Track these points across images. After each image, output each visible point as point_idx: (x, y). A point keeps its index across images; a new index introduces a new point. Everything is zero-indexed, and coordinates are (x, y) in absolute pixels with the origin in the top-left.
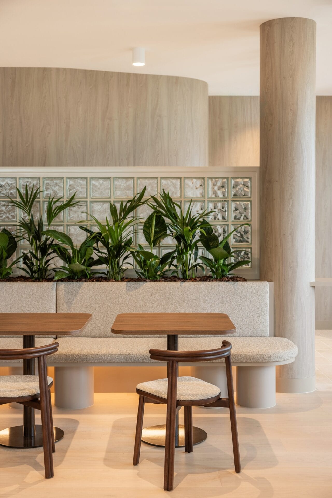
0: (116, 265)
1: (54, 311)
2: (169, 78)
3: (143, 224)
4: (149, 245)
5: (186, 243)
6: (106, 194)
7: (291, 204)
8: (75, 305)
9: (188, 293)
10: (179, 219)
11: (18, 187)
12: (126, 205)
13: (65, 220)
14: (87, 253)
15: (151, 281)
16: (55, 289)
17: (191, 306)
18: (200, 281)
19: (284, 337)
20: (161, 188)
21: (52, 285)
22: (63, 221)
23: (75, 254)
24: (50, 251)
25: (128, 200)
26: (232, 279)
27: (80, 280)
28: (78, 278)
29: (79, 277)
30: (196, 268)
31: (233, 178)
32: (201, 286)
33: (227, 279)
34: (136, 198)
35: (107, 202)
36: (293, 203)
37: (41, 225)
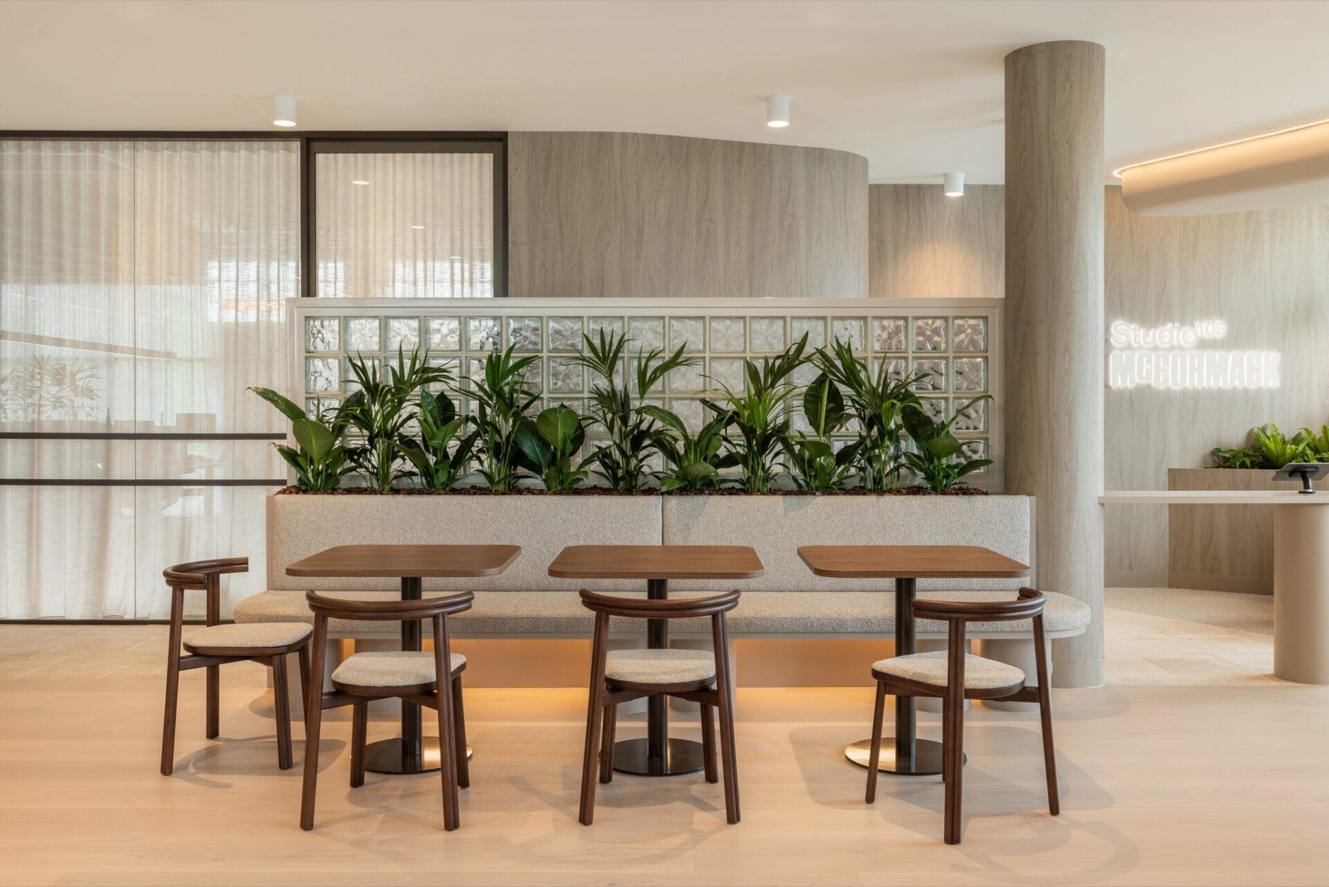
0: (761, 466)
1: (660, 544)
2: (808, 150)
3: (802, 397)
4: (816, 434)
5: (884, 429)
6: (737, 345)
7: (1068, 361)
8: (696, 536)
9: (891, 514)
10: (866, 387)
11: (586, 333)
12: (774, 363)
13: (667, 390)
14: (710, 446)
15: (823, 494)
16: (660, 509)
17: (897, 538)
18: (908, 494)
19: (1056, 591)
20: (832, 335)
21: (655, 501)
22: (663, 392)
23: (690, 448)
24: (647, 442)
25: (776, 355)
26: (963, 491)
27: (700, 492)
28: (695, 489)
29: (698, 487)
30: (898, 472)
31: (956, 318)
32: (914, 502)
33: (953, 492)
34: (791, 353)
35: (740, 358)
36: (1070, 359)
37: (627, 398)
